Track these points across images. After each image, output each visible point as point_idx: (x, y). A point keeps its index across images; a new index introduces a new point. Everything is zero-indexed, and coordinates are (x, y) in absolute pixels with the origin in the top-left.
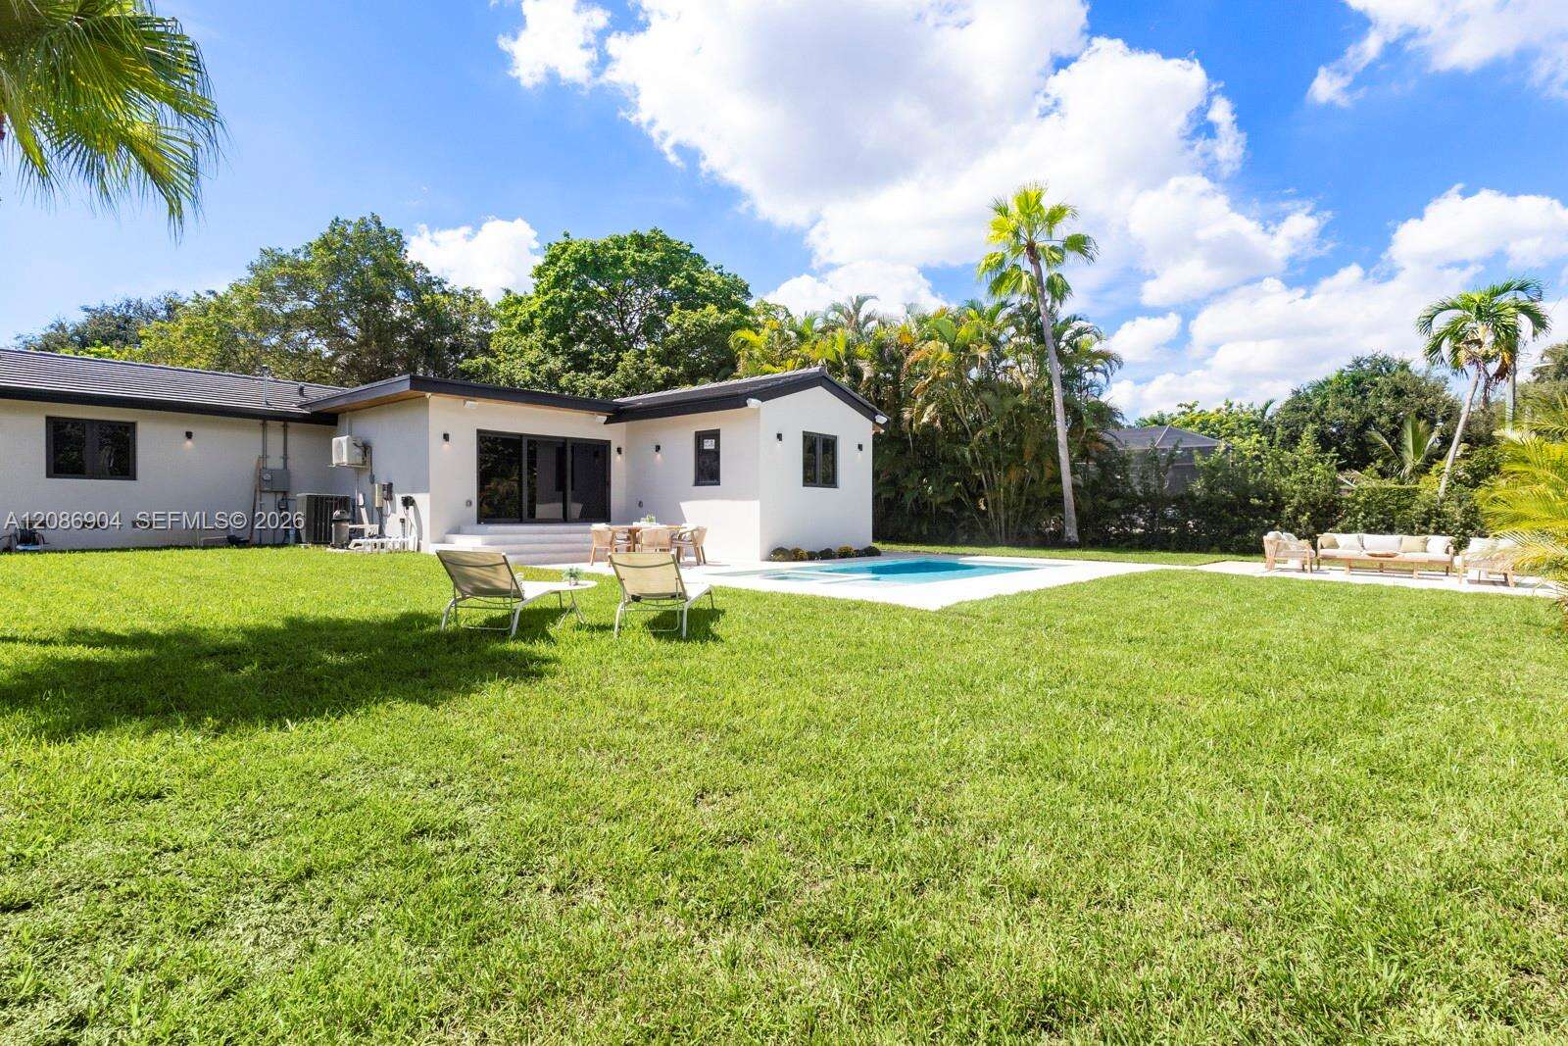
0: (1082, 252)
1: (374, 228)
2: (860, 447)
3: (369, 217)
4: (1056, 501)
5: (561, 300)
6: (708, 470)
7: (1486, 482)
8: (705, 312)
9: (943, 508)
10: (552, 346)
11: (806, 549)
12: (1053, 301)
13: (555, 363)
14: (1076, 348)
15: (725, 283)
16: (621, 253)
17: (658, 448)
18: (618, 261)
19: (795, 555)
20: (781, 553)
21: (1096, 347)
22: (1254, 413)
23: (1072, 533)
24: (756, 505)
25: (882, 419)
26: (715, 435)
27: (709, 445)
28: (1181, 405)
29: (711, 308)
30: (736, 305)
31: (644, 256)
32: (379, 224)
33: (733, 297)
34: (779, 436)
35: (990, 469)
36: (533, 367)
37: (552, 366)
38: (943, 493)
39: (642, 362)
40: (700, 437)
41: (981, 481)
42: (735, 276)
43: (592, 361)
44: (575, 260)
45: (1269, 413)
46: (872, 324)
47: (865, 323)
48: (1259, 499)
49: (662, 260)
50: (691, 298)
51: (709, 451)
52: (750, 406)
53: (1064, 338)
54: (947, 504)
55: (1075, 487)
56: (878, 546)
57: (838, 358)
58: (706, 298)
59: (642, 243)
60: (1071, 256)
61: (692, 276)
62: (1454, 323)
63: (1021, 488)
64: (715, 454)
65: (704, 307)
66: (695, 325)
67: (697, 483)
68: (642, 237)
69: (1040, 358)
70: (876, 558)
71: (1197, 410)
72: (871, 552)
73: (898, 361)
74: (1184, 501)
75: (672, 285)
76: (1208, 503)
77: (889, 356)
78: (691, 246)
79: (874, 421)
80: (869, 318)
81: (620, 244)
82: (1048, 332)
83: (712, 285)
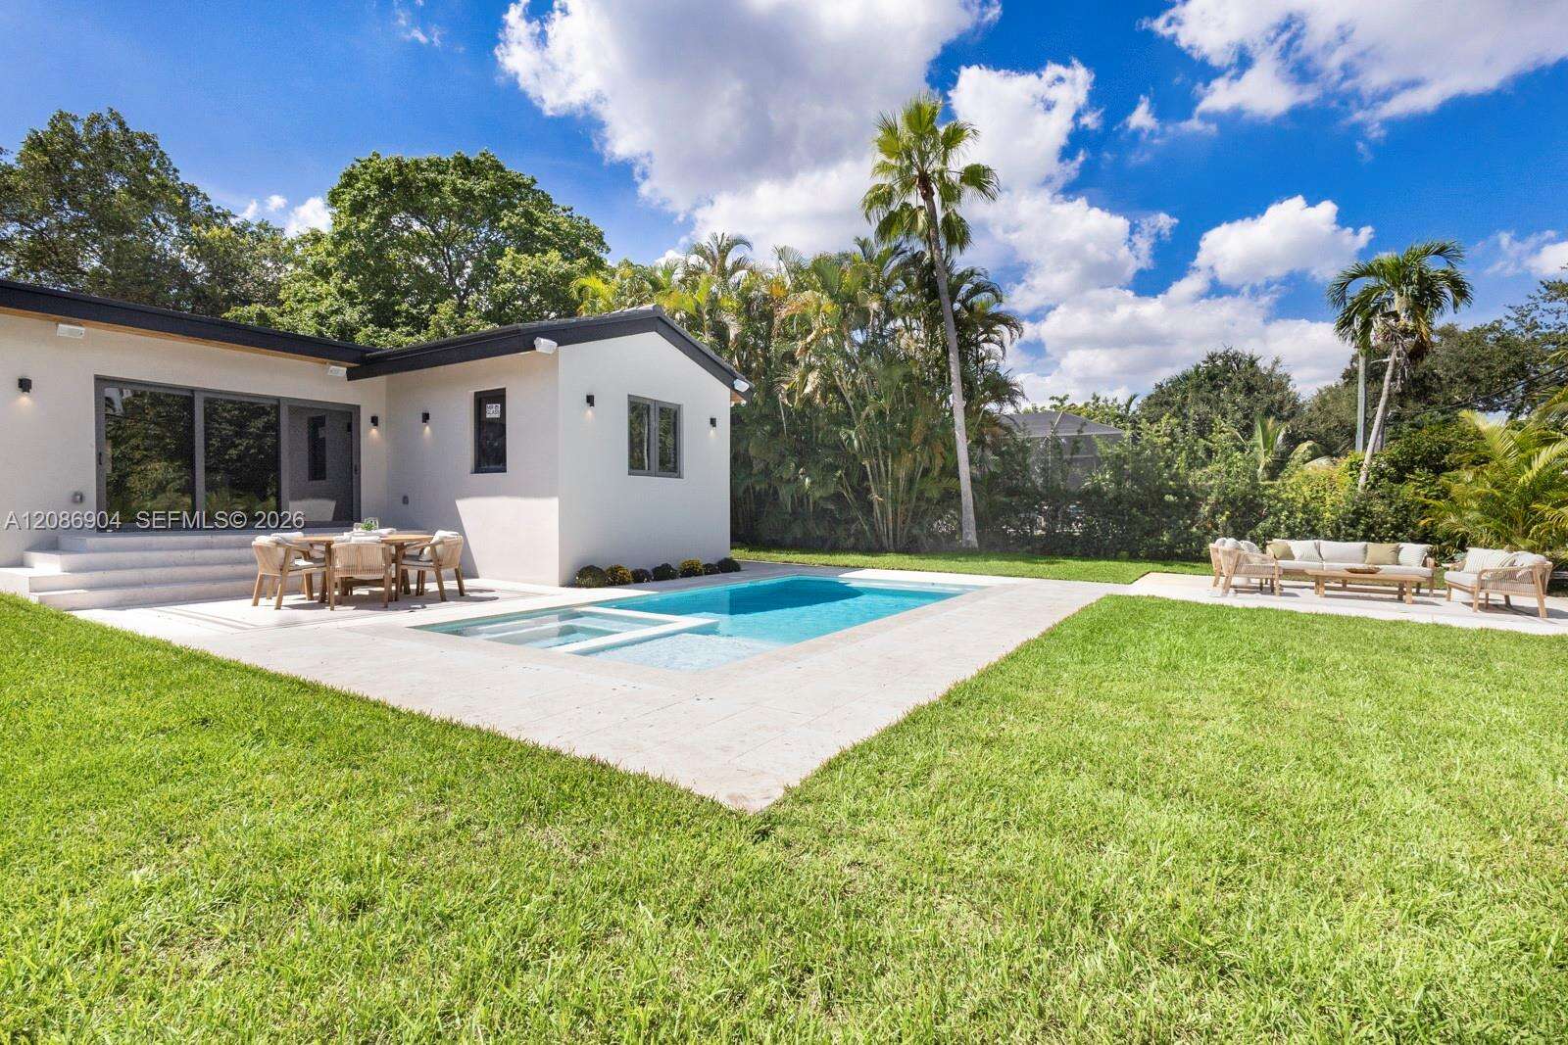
0: (981, 188)
1: (113, 128)
2: (713, 422)
3: (106, 115)
4: (952, 497)
5: (359, 233)
6: (491, 453)
7: (1412, 476)
8: (545, 259)
9: (822, 503)
10: (349, 293)
11: (630, 566)
12: (949, 249)
13: (351, 315)
14: (971, 309)
15: (572, 227)
16: (440, 178)
17: (426, 417)
18: (434, 187)
19: (611, 577)
20: (588, 575)
21: (993, 309)
22: (1118, 408)
23: (971, 536)
24: (554, 502)
25: (742, 385)
26: (499, 396)
27: (492, 412)
28: (1052, 398)
29: (554, 255)
30: (585, 253)
31: (469, 184)
32: (121, 124)
33: (583, 244)
34: (590, 400)
35: (876, 455)
36: (321, 318)
37: (347, 318)
38: (824, 485)
39: (461, 316)
40: (482, 400)
41: (866, 473)
42: (587, 221)
43: (398, 313)
44: (378, 182)
45: (1133, 407)
46: (741, 274)
47: (734, 271)
48: (1174, 495)
49: (492, 190)
50: (527, 242)
51: (492, 422)
52: (539, 349)
53: (960, 297)
54: (826, 499)
55: (973, 480)
56: (739, 555)
57: (698, 311)
58: (547, 242)
59: (467, 167)
60: (969, 192)
61: (532, 214)
62: (1368, 293)
63: (911, 481)
64: (500, 426)
65: (545, 252)
66: (530, 272)
67: (479, 468)
68: (468, 162)
69: (933, 321)
70: (732, 575)
71: (1067, 403)
72: (728, 566)
73: (768, 317)
74: (1091, 499)
75: (504, 224)
76: (1118, 499)
77: (758, 311)
78: (534, 181)
79: (732, 387)
80: (738, 266)
81: (437, 166)
82: (943, 286)
83: (556, 228)
